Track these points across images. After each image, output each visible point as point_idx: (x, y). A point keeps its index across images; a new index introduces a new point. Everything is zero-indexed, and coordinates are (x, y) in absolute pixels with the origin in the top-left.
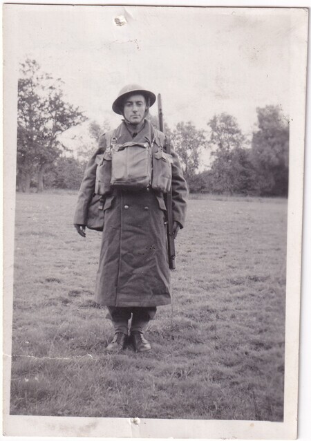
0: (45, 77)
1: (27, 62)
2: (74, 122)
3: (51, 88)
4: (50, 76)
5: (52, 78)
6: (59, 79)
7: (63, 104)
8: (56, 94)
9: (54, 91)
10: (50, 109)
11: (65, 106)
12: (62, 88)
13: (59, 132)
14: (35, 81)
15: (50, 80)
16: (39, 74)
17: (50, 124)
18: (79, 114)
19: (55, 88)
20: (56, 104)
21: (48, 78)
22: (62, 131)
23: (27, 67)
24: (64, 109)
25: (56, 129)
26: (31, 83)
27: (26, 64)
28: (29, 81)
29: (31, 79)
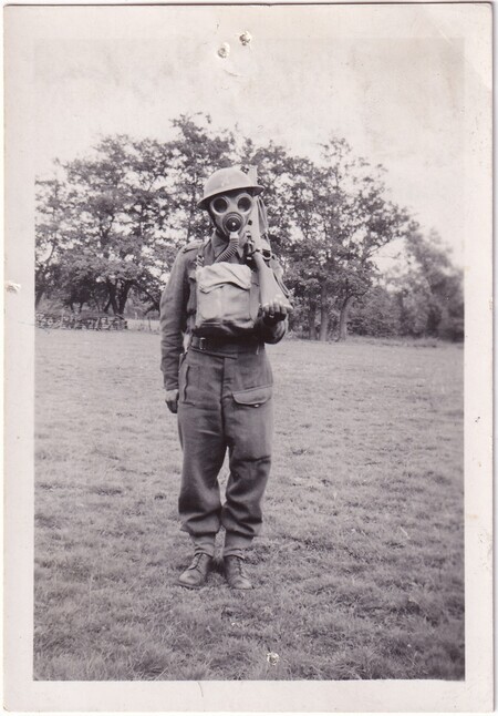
0: (357, 163)
1: (333, 143)
2: (397, 232)
3: (367, 179)
4: (366, 162)
5: (368, 164)
6: (380, 166)
7: (382, 203)
8: (372, 188)
9: (371, 184)
10: (360, 211)
11: (386, 206)
12: (381, 179)
13: (376, 247)
14: (342, 170)
15: (365, 167)
16: (347, 159)
17: (359, 236)
18: (406, 219)
19: (372, 180)
20: (370, 204)
21: (363, 164)
22: (379, 246)
23: (332, 150)
24: (385, 211)
25: (370, 242)
26: (336, 173)
27: (330, 145)
28: (333, 171)
29: (336, 168)
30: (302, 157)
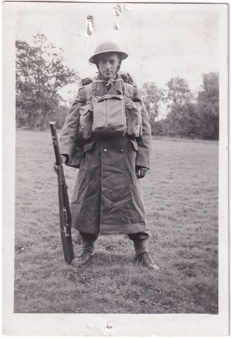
0: (50, 46)
1: (38, 35)
2: (70, 80)
3: (55, 54)
4: (54, 46)
5: (55, 47)
6: (61, 48)
7: (63, 66)
8: (58, 59)
9: (57, 57)
10: (53, 69)
11: (64, 68)
12: (62, 55)
13: (60, 87)
14: (43, 49)
15: (53, 49)
16: (45, 44)
17: (52, 81)
18: (73, 75)
19: (57, 55)
20: (57, 66)
21: (53, 47)
22: (62, 87)
23: (38, 39)
24: (64, 70)
25: (57, 85)
26: (40, 51)
27: (37, 36)
28: (38, 49)
29: (40, 48)
30: (23, 41)
